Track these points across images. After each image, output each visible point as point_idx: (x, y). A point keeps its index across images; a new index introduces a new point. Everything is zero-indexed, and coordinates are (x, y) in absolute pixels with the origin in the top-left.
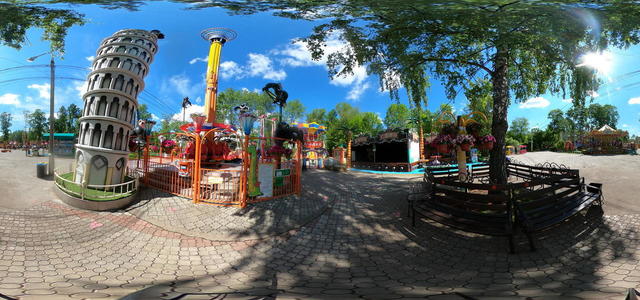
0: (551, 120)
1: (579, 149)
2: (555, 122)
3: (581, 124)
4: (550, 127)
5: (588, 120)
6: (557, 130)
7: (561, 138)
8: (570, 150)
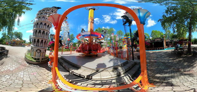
0: (2, 36)
1: (10, 44)
2: (4, 36)
3: (12, 37)
4: (2, 37)
5: (14, 36)
6: (4, 39)
7: (5, 41)
8: (7, 45)
